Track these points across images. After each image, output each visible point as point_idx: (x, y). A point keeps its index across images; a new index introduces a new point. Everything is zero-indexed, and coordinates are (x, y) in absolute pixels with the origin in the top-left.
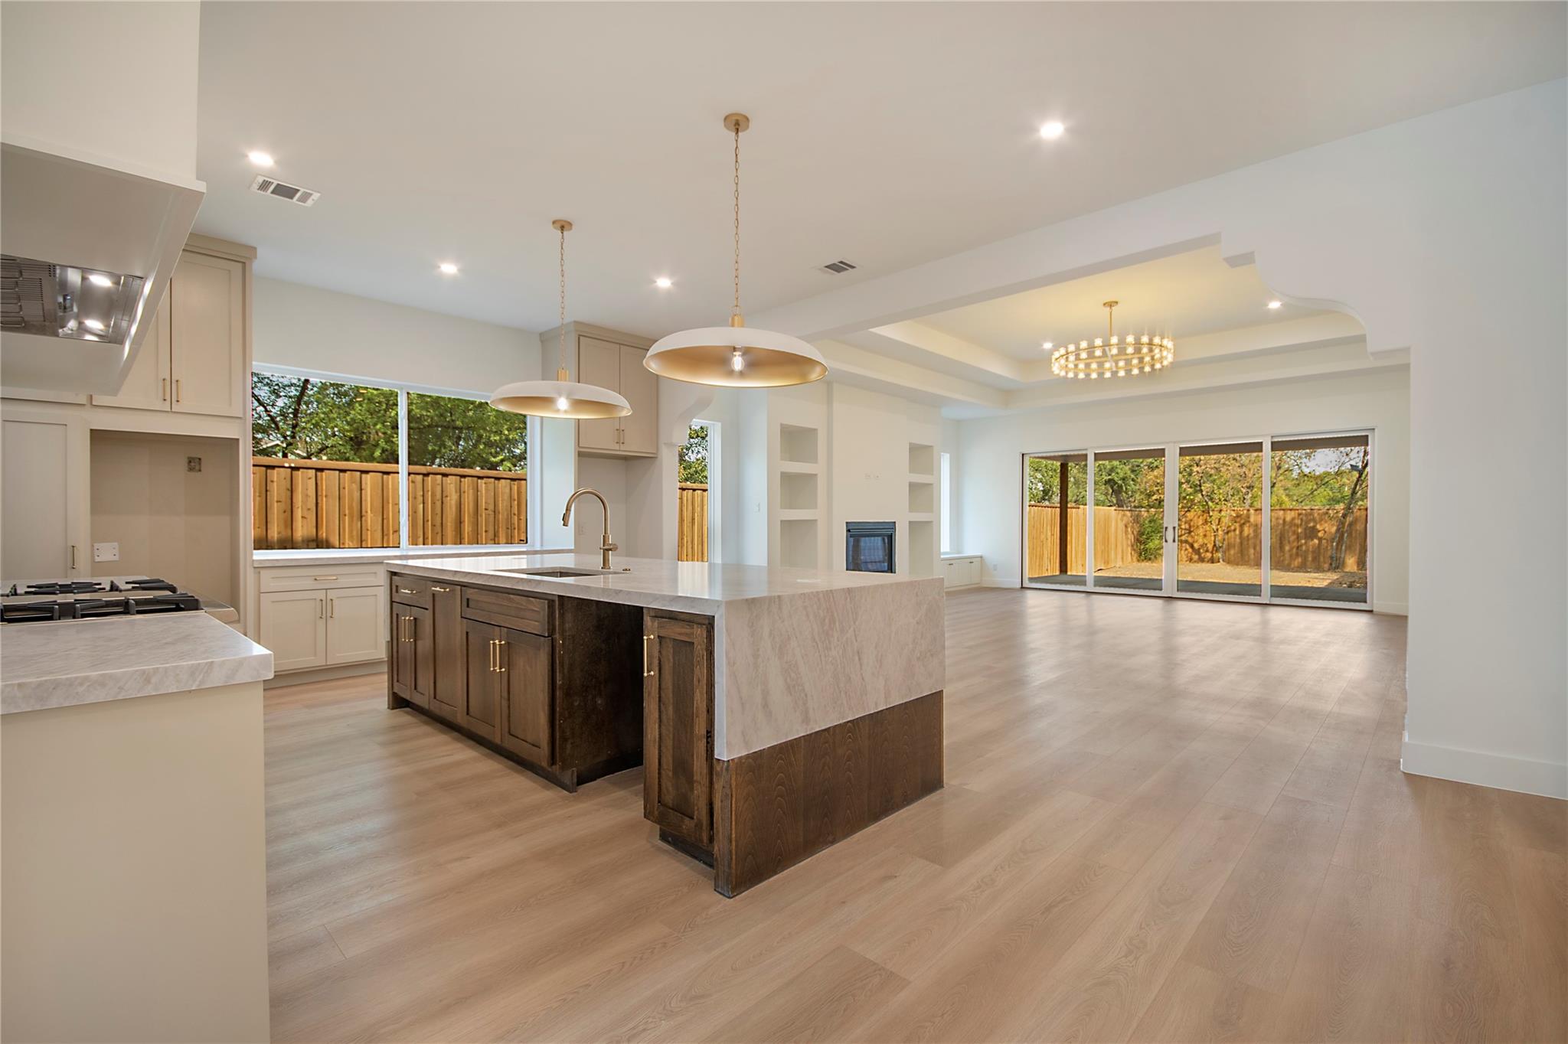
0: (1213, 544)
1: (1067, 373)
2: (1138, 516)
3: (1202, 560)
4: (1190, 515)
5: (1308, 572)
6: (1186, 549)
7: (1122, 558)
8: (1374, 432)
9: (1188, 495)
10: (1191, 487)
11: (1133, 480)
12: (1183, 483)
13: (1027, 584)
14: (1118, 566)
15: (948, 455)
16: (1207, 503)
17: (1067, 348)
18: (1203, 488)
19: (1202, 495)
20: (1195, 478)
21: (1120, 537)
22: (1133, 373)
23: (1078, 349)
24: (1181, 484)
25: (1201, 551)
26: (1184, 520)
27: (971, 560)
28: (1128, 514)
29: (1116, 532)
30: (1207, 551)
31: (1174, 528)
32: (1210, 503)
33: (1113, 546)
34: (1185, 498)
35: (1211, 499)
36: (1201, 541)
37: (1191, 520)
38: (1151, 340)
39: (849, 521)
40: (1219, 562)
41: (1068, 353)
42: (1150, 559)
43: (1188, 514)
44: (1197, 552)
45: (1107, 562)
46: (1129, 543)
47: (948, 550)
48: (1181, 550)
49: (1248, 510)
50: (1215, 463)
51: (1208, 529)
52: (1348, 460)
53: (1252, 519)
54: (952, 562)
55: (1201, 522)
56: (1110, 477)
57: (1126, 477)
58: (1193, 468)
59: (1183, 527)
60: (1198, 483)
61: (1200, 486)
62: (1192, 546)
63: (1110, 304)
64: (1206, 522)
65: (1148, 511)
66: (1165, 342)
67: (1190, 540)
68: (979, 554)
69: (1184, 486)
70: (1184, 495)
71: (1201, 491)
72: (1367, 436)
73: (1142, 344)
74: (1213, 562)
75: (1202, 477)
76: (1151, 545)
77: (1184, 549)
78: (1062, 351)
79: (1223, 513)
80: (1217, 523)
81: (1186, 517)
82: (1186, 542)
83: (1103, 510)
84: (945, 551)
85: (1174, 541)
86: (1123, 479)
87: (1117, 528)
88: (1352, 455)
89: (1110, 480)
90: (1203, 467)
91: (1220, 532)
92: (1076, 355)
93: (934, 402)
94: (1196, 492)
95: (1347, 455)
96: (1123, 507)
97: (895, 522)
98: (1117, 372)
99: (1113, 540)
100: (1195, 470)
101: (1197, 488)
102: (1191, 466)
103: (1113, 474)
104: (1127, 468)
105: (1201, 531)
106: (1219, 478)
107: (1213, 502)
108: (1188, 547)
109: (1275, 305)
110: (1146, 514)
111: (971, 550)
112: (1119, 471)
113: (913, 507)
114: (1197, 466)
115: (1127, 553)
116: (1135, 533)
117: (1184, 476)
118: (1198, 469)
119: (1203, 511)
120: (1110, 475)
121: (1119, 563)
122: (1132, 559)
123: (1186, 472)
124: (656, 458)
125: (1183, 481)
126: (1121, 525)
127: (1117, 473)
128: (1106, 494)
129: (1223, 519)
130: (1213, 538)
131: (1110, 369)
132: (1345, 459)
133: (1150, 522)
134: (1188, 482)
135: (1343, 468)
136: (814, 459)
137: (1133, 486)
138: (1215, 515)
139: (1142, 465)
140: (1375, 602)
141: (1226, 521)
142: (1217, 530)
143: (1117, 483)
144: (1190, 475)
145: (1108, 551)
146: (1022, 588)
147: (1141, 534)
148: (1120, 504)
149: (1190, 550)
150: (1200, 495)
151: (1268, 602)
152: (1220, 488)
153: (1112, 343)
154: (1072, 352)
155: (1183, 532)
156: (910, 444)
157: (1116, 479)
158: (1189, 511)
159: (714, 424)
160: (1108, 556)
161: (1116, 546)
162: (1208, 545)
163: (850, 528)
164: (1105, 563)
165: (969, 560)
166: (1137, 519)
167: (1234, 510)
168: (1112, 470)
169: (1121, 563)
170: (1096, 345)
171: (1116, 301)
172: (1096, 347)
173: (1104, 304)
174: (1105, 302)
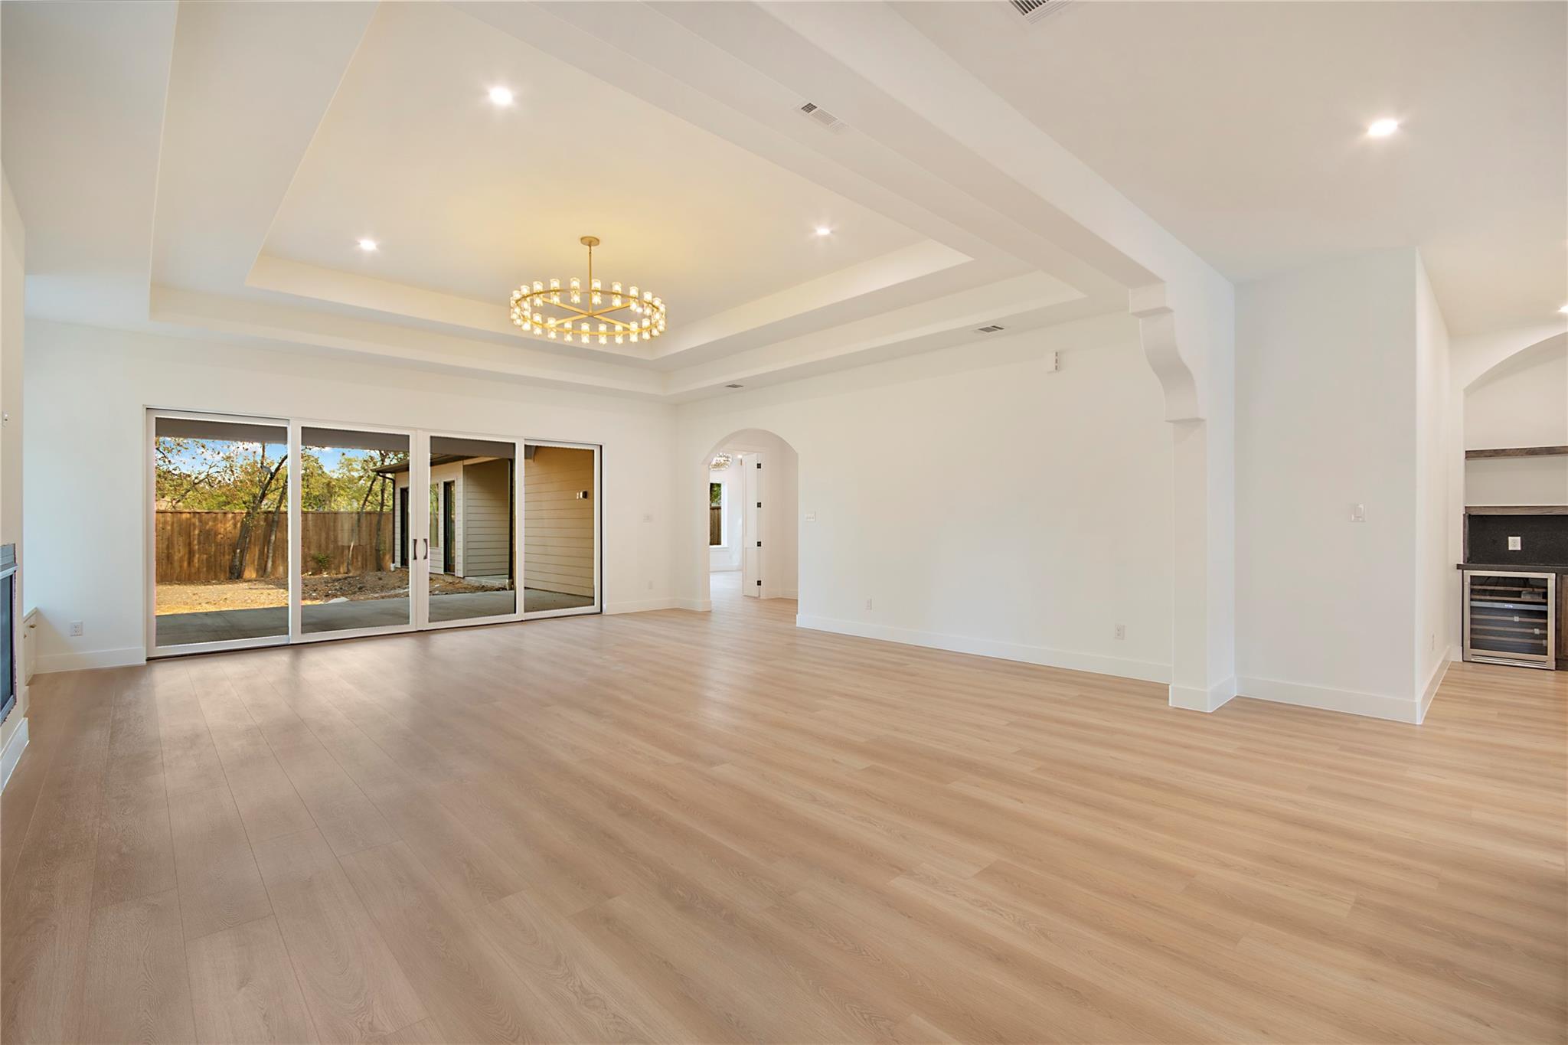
27: (31, 622)
63: (591, 242)
146: (150, 660)
170: (552, 289)
171: (598, 238)
172: (552, 291)
173: (582, 239)
174: (581, 237)
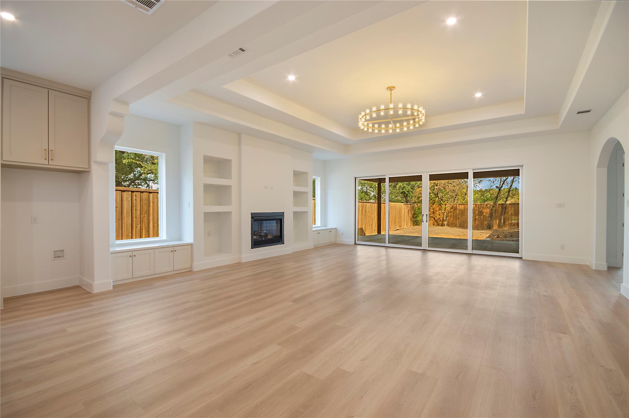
0: (442, 218)
1: (368, 129)
2: (413, 207)
3: (438, 225)
4: (434, 206)
5: (479, 230)
6: (432, 220)
7: (407, 224)
8: (523, 167)
9: (433, 198)
10: (434, 195)
11: (412, 192)
12: (431, 193)
13: (357, 242)
14: (405, 228)
15: (320, 178)
16: (440, 201)
17: (365, 112)
18: (439, 195)
19: (438, 198)
20: (436, 191)
21: (406, 216)
22: (404, 130)
23: (371, 111)
24: (430, 193)
25: (438, 221)
26: (432, 208)
27: (330, 230)
28: (409, 206)
29: (404, 214)
30: (440, 221)
31: (427, 215)
32: (441, 202)
33: (403, 219)
34: (432, 199)
35: (442, 200)
36: (438, 217)
37: (434, 208)
38: (412, 106)
39: (253, 212)
40: (445, 226)
41: (365, 115)
42: (418, 225)
43: (433, 206)
44: (436, 221)
45: (400, 226)
46: (410, 218)
47: (319, 225)
48: (430, 221)
49: (456, 205)
50: (443, 185)
51: (441, 212)
52: (493, 184)
53: (458, 208)
54: (319, 232)
55: (438, 209)
56: (403, 191)
57: (409, 191)
58: (434, 187)
59: (431, 211)
60: (437, 193)
61: (437, 194)
62: (434, 219)
63: (391, 89)
64: (440, 209)
65: (417, 205)
66: (421, 109)
67: (434, 216)
68: (335, 227)
69: (431, 194)
70: (431, 198)
71: (438, 196)
72: (519, 169)
73: (407, 109)
74: (442, 226)
75: (438, 191)
76: (418, 219)
77: (431, 220)
78: (363, 114)
79: (447, 206)
80: (444, 210)
81: (432, 207)
82: (432, 217)
83: (399, 204)
84: (318, 225)
85: (427, 221)
86: (408, 192)
87: (404, 212)
88: (496, 182)
89: (403, 192)
90: (439, 187)
91: (445, 214)
92: (370, 115)
93: (307, 150)
94: (436, 197)
95: (493, 182)
96: (408, 203)
97: (284, 212)
98: (396, 130)
99: (403, 217)
100: (436, 188)
101: (437, 195)
102: (434, 186)
103: (404, 189)
104: (409, 187)
105: (438, 213)
106: (445, 191)
107: (442, 201)
108: (433, 219)
109: (478, 95)
110: (416, 206)
111: (331, 225)
112: (406, 188)
113: (296, 204)
114: (436, 186)
115: (409, 222)
116: (412, 214)
117: (431, 190)
118: (437, 187)
119: (439, 205)
120: (403, 190)
121: (405, 227)
122: (411, 225)
123: (432, 188)
124: (90, 171)
125: (431, 192)
126: (407, 211)
127: (406, 189)
128: (401, 198)
129: (446, 208)
130: (442, 216)
131: (392, 128)
132: (492, 184)
133: (418, 209)
134: (433, 193)
135: (492, 188)
136: (229, 177)
137: (412, 194)
138: (443, 206)
139: (415, 186)
140: (523, 253)
141: (448, 209)
142: (444, 212)
143: (406, 193)
144: (434, 190)
145: (401, 222)
146: (355, 244)
147: (414, 214)
148: (407, 202)
149: (434, 220)
150: (437, 198)
151: (471, 253)
152: (445, 195)
153: (390, 107)
154: (368, 114)
155: (431, 213)
156: (294, 170)
157: (405, 191)
158: (433, 205)
159: (162, 154)
160: (401, 224)
161: (404, 219)
162: (441, 219)
163: (254, 216)
164: (399, 227)
165: (329, 231)
166: (413, 208)
167: (451, 205)
168: (404, 187)
169: (406, 227)
170: (381, 109)
171: (394, 86)
172: (381, 110)
173: (387, 88)
174: (387, 87)
